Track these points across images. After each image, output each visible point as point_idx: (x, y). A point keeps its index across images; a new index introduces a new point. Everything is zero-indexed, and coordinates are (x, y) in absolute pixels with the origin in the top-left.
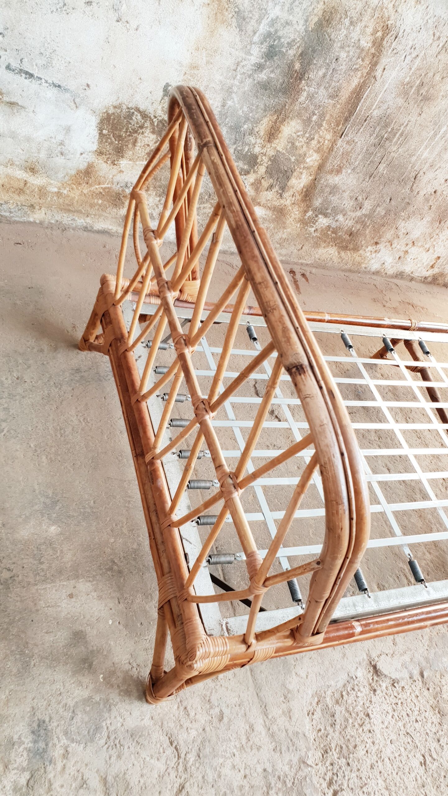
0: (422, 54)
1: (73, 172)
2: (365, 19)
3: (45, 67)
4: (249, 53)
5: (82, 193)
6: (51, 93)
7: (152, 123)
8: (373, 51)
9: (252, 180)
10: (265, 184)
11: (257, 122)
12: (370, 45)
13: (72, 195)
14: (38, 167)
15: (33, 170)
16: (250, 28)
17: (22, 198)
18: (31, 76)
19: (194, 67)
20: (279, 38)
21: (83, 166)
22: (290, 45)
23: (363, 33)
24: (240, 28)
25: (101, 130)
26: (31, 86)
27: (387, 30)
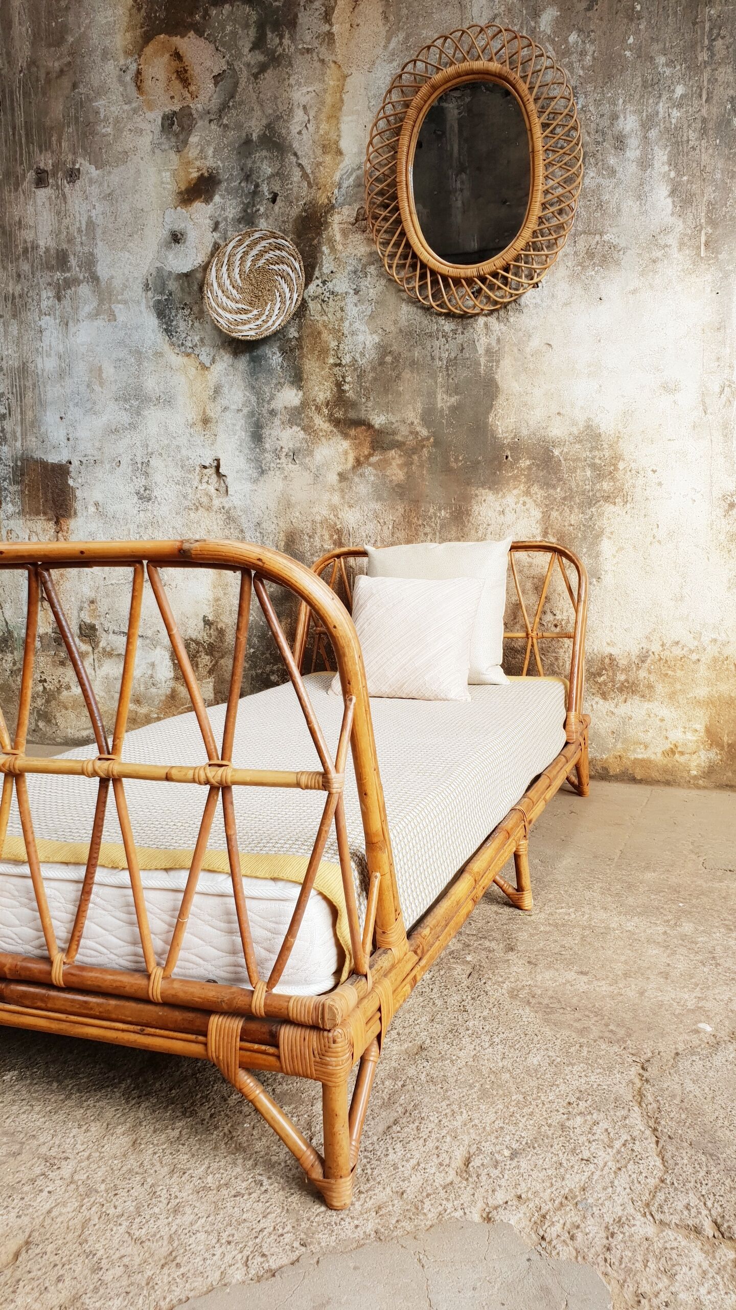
1: (163, 698)
2: (318, 531)
7: (204, 648)
14: (141, 699)
19: (217, 600)
21: (169, 692)
23: (323, 540)
25: (173, 660)
27: (339, 532)
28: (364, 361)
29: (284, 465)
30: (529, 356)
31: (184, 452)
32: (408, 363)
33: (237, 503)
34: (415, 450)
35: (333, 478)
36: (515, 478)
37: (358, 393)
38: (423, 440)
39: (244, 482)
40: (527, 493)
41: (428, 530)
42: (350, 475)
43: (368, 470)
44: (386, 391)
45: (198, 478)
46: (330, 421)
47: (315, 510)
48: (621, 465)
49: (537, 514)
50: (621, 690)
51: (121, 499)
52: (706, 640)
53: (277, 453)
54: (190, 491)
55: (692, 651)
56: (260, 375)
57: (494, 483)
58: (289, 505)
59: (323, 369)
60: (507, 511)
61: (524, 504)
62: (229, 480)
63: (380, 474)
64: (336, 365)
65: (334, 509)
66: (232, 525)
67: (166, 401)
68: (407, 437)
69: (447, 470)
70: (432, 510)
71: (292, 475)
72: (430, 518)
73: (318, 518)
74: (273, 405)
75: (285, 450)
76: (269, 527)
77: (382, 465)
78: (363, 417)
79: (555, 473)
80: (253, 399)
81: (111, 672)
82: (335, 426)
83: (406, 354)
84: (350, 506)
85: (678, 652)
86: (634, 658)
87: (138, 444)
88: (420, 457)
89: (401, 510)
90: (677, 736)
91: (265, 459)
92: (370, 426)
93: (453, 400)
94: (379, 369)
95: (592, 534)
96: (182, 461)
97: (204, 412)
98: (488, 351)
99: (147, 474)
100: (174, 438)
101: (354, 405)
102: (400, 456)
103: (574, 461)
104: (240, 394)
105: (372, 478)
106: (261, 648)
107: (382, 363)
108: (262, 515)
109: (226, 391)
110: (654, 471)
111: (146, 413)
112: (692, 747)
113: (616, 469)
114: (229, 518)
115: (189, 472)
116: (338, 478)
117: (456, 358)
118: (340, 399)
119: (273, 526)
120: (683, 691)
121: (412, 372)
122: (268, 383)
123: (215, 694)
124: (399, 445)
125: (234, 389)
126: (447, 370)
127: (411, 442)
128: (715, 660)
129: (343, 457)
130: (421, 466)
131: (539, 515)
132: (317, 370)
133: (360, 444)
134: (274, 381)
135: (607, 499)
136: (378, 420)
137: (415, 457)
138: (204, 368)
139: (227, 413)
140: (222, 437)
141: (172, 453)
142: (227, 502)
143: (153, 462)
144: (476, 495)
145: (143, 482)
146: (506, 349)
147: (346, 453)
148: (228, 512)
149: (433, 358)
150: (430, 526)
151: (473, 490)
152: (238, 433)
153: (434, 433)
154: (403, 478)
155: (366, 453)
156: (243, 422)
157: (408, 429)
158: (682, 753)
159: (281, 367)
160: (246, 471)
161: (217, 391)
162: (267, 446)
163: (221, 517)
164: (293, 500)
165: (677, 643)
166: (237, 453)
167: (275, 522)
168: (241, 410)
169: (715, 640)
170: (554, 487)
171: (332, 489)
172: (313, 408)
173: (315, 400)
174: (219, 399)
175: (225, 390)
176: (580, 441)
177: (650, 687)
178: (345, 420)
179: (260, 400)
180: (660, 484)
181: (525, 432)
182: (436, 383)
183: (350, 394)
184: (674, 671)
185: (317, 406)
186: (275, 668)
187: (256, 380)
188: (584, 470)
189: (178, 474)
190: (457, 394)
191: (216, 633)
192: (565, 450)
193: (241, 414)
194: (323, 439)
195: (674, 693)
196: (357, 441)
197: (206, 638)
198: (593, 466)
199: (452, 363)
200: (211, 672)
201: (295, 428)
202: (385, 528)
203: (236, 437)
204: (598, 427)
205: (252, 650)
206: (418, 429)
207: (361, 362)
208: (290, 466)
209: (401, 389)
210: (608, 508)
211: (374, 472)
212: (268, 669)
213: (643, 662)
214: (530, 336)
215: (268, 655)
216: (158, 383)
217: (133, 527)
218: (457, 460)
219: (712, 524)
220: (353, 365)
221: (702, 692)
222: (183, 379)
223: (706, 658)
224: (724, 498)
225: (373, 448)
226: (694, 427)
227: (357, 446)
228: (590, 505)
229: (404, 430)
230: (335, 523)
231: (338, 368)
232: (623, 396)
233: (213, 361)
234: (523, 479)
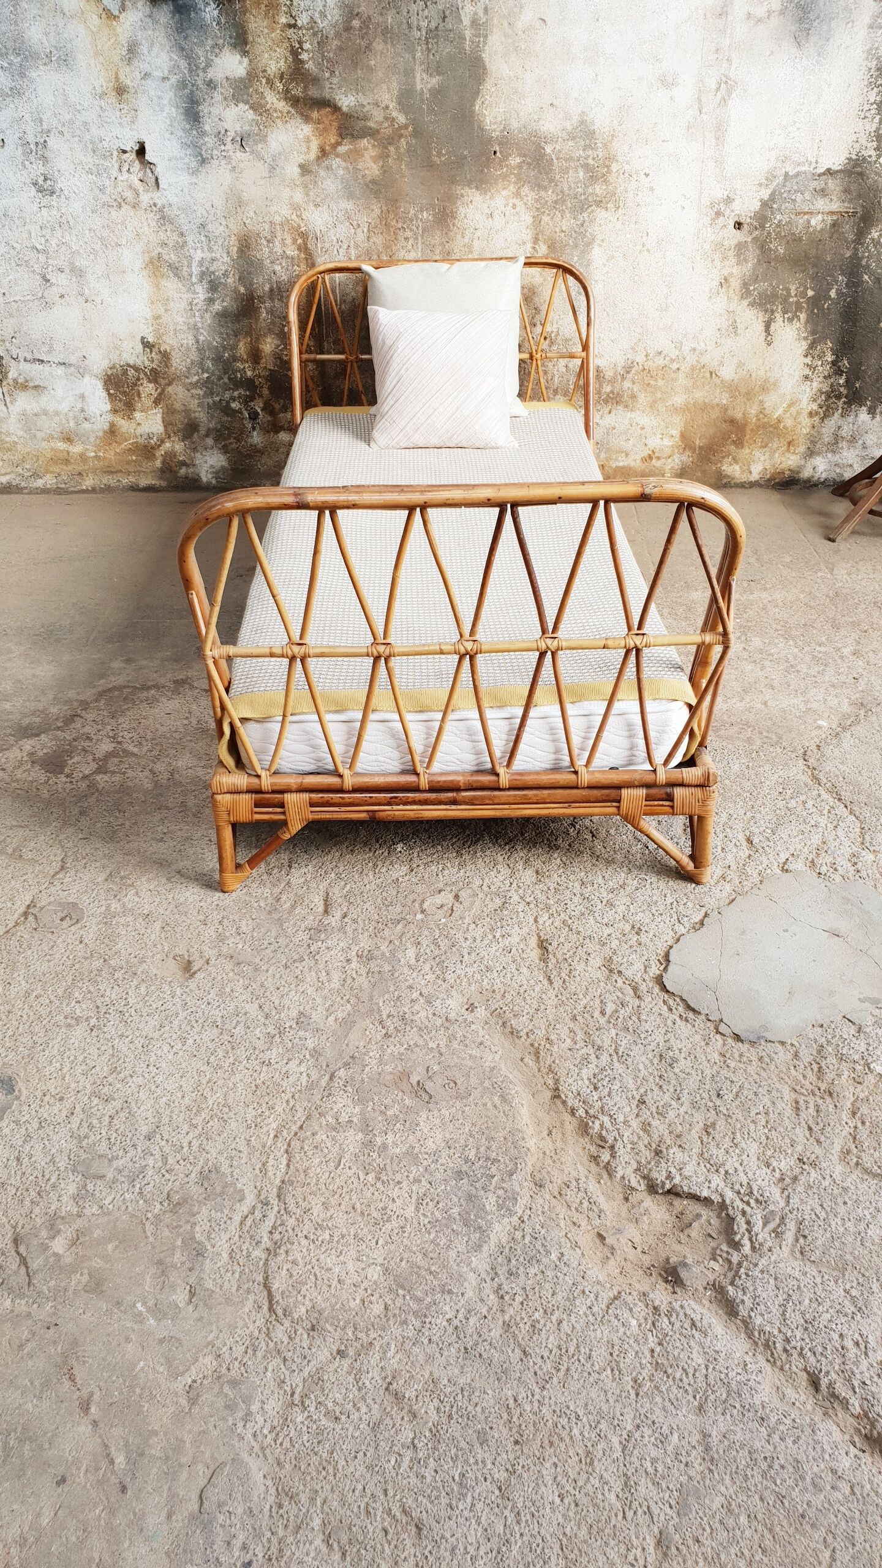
0: (352, 243)
1: (101, 434)
2: (278, 234)
3: (50, 352)
4: (195, 293)
5: (116, 453)
6: (60, 371)
7: (146, 374)
8: (303, 256)
9: (261, 405)
10: (277, 407)
11: (234, 347)
12: (296, 252)
13: (108, 456)
14: (72, 436)
15: (68, 439)
16: (185, 274)
17: (70, 468)
18: (42, 361)
19: (157, 317)
20: (213, 273)
21: (106, 427)
22: (226, 275)
23: (284, 245)
24: (176, 275)
25: (108, 390)
26: (45, 368)
27: (304, 236)
28: (325, 23)
29: (231, 153)
30: (520, 33)
31: (95, 131)
32: (379, 30)
33: (173, 200)
34: (391, 140)
35: (293, 171)
36: (505, 177)
37: (319, 65)
38: (400, 128)
39: (179, 172)
40: (517, 194)
41: (408, 234)
42: (314, 168)
43: (336, 162)
44: (355, 64)
45: (116, 166)
46: (286, 99)
47: (274, 209)
48: (614, 167)
49: (527, 218)
50: (606, 401)
51: (12, 191)
52: (686, 349)
53: (221, 137)
54: (107, 183)
55: (672, 361)
56: (189, 32)
57: (481, 182)
58: (240, 203)
59: (273, 30)
60: (495, 214)
61: (514, 206)
62: (159, 170)
63: (351, 168)
64: (290, 26)
65: (296, 208)
66: (169, 227)
67: (63, 59)
68: (381, 123)
69: (430, 166)
70: (412, 212)
71: (242, 165)
72: (411, 220)
73: (278, 219)
74: (211, 74)
75: (231, 134)
76: (217, 229)
77: (352, 157)
78: (327, 96)
79: (547, 174)
80: (183, 64)
81: (28, 408)
82: (292, 106)
83: (376, 19)
84: (317, 205)
85: (660, 361)
86: (619, 370)
87: (27, 117)
88: (397, 148)
89: (377, 211)
90: (655, 442)
91: (205, 144)
92: (336, 109)
93: (435, 81)
94: (344, 34)
95: (583, 240)
96: (92, 142)
97: (117, 78)
98: (474, 22)
99: (45, 159)
100: (79, 111)
101: (315, 80)
102: (374, 146)
103: (566, 160)
104: (164, 56)
105: (342, 172)
106: (217, 372)
107: (348, 28)
108: (206, 215)
109: (146, 52)
110: (647, 175)
111: (33, 74)
112: (668, 451)
113: (609, 172)
114: (163, 218)
115: (105, 157)
116: (299, 170)
117: (437, 28)
118: (297, 72)
119: (222, 228)
120: (662, 400)
121: (386, 42)
122: (201, 44)
123: (165, 426)
124: (372, 133)
125: (155, 50)
126: (427, 44)
127: (386, 130)
128: (693, 368)
129: (304, 145)
130: (399, 159)
131: (530, 220)
132: (266, 31)
133: (325, 130)
134: (210, 42)
135: (599, 203)
136: (346, 101)
137: (392, 149)
138: (111, 16)
139: (149, 82)
140: (144, 113)
141: (78, 132)
142: (159, 198)
143: (51, 143)
144: (462, 195)
145: (42, 170)
146: (495, 21)
147: (308, 140)
148: (161, 210)
149: (410, 27)
150: (411, 230)
151: (459, 190)
152: (167, 109)
153: (414, 119)
154: (377, 172)
155: (333, 141)
156: (171, 94)
157: (382, 115)
158: (658, 458)
159: (218, 24)
160: (181, 158)
161: (132, 50)
162: (207, 128)
163: (153, 217)
164: (245, 196)
165: (660, 353)
166: (167, 136)
167: (224, 223)
168: (168, 79)
169: (694, 349)
170: (545, 189)
171: (293, 185)
172: (264, 81)
173: (265, 71)
174: (135, 63)
175: (144, 49)
176: (574, 138)
177: (633, 397)
178: (305, 99)
179: (193, 66)
180: (652, 189)
181: (515, 125)
182: (414, 58)
183: (310, 66)
184: (656, 380)
185: (268, 79)
186: (236, 394)
187: (186, 38)
188: (576, 171)
189: (89, 160)
190: (439, 74)
191: (159, 357)
192: (558, 148)
193: (167, 84)
194: (278, 121)
195: (655, 402)
196: (321, 126)
197: (147, 363)
198: (586, 167)
199: (433, 34)
200: (157, 402)
201: (241, 105)
202: (359, 231)
203: (164, 114)
204: (593, 123)
205: (206, 375)
206: (394, 114)
207: (323, 24)
208: (239, 154)
209: (373, 63)
210: (600, 214)
211: (344, 164)
212: (227, 395)
213: (628, 372)
214: (521, 7)
215: (226, 380)
216: (47, 34)
217: (34, 229)
218: (439, 154)
219: (699, 233)
220: (312, 28)
221: (679, 400)
222: (82, 30)
223: (685, 367)
224: (712, 205)
225: (341, 136)
226: (688, 128)
227: (322, 132)
228: (582, 210)
229: (377, 115)
230: (299, 226)
231: (292, 30)
232: (620, 88)
233: (123, 8)
234: (513, 179)
